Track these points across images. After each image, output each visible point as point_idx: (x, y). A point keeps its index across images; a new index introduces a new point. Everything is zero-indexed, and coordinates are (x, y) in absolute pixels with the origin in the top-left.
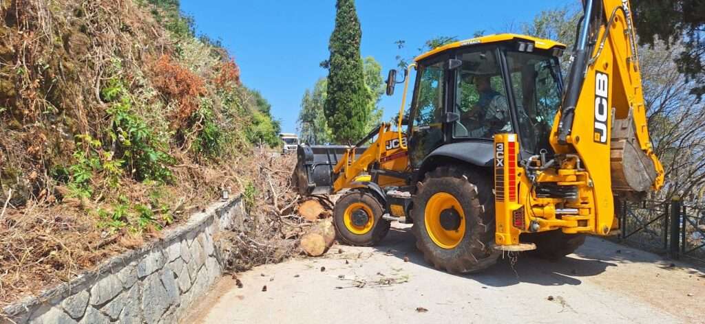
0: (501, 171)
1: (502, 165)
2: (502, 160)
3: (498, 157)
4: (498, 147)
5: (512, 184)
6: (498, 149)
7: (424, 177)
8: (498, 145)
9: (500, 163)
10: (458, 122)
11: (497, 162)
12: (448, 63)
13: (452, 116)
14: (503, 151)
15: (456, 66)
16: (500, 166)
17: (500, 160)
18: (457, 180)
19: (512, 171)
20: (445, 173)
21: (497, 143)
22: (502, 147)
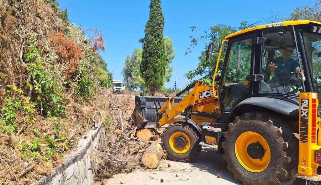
0: (305, 121)
1: (306, 116)
2: (306, 112)
3: (302, 109)
4: (303, 102)
5: (313, 130)
6: (303, 104)
7: (234, 119)
8: (303, 100)
9: (304, 114)
10: (262, 81)
11: (302, 113)
12: (257, 39)
13: (258, 77)
14: (308, 105)
15: (262, 41)
16: (304, 116)
17: (305, 111)
18: (264, 124)
19: (314, 121)
20: (253, 118)
21: (302, 99)
22: (307, 102)
